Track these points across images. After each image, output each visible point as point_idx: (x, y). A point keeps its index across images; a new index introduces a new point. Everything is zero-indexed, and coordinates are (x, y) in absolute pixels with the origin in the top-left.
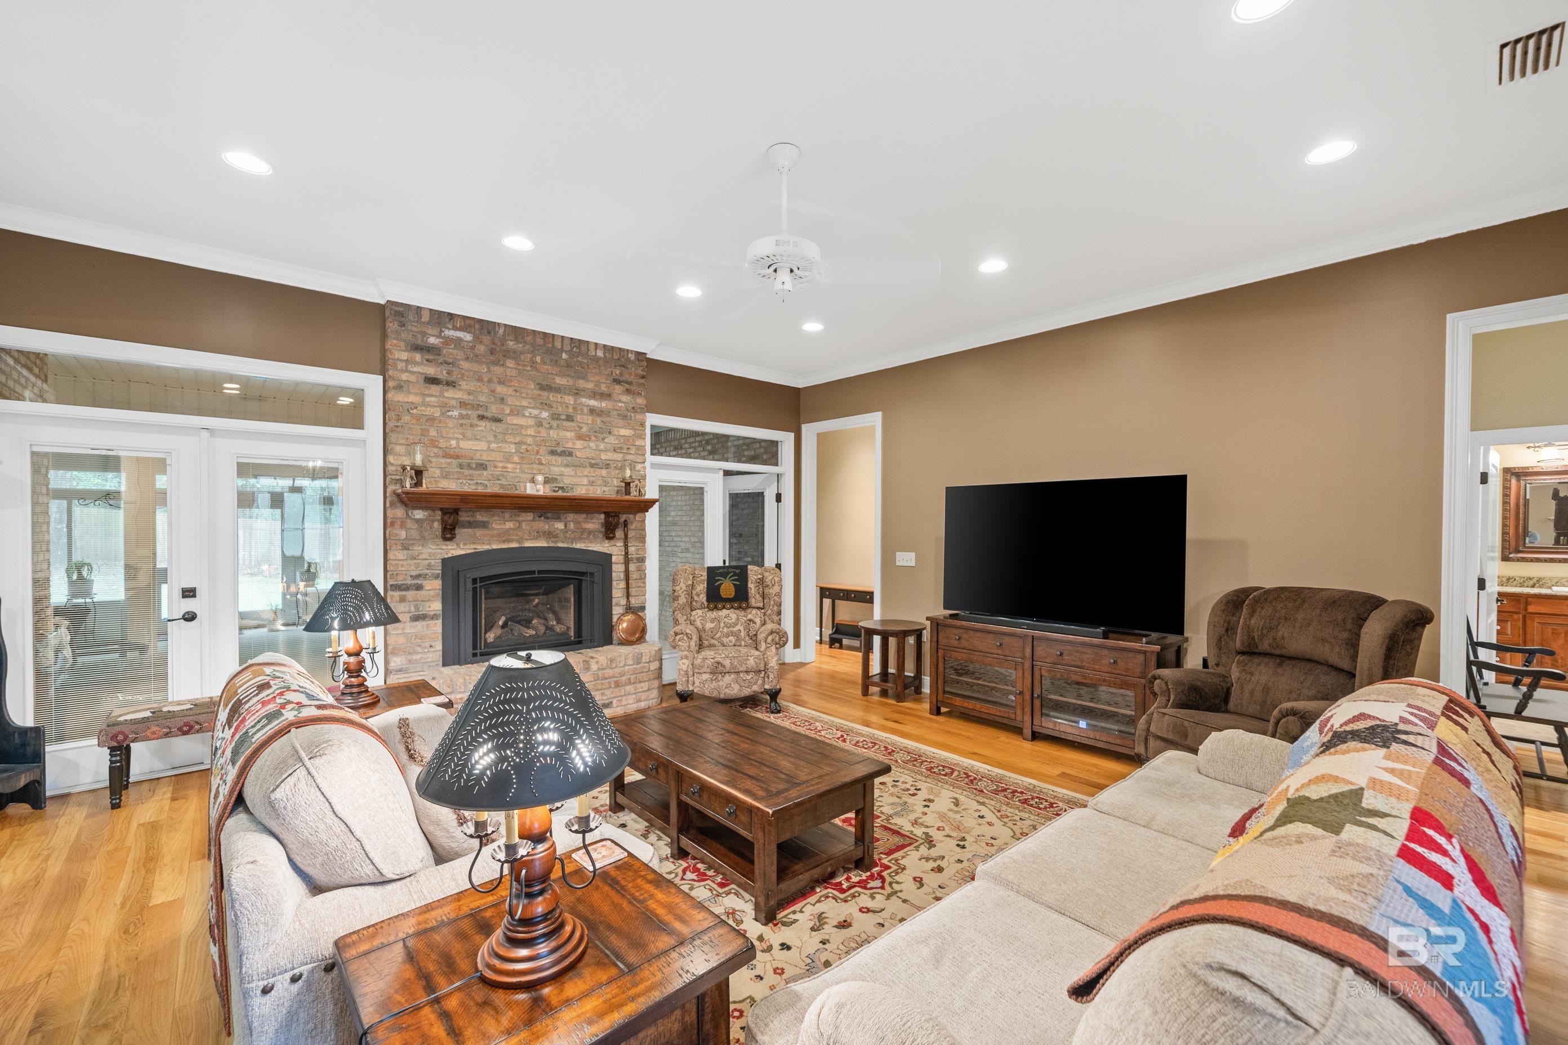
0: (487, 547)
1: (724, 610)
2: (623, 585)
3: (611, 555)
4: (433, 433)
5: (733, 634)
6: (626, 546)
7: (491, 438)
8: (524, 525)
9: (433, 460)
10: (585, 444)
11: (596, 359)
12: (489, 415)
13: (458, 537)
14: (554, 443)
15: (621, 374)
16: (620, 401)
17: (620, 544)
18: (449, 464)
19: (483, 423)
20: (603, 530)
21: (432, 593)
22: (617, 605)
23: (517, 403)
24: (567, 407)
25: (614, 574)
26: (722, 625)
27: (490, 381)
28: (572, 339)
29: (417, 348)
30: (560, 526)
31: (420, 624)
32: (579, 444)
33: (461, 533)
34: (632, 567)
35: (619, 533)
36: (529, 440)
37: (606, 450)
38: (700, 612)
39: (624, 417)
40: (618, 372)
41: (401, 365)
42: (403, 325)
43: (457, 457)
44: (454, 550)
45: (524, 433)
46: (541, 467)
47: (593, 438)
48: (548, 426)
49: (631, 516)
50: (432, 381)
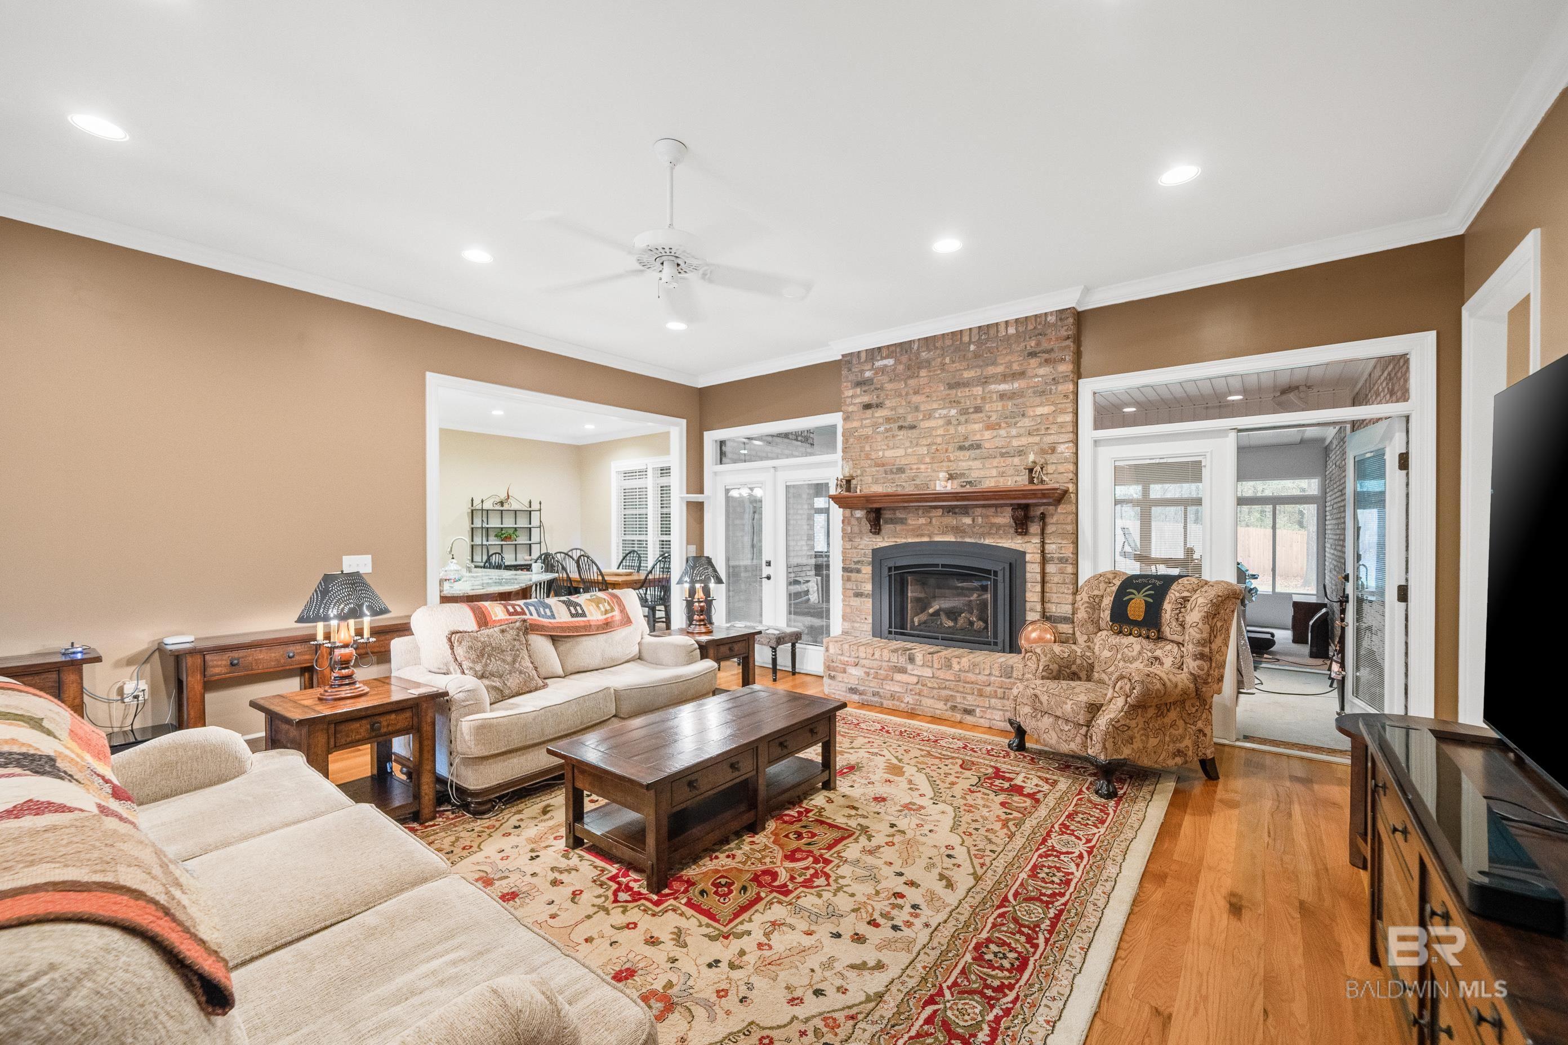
0: (904, 541)
1: (1128, 637)
2: (1038, 588)
3: (1024, 553)
4: (867, 448)
6: (1043, 543)
7: (908, 444)
8: (934, 520)
9: (867, 470)
10: (995, 433)
11: (1008, 338)
12: (906, 424)
13: (883, 532)
14: (962, 438)
15: (1038, 344)
16: (1036, 376)
17: (1036, 540)
18: (877, 471)
19: (901, 433)
20: (1014, 524)
21: (866, 576)
22: (1031, 610)
23: (929, 408)
24: (975, 399)
25: (1028, 575)
27: (907, 394)
28: (980, 327)
29: (859, 384)
30: (968, 521)
31: (858, 600)
32: (988, 434)
33: (886, 528)
34: (1051, 568)
35: (1035, 528)
36: (939, 440)
37: (1019, 436)
38: (1103, 634)
39: (1042, 393)
40: (1033, 343)
41: (848, 401)
42: (850, 370)
43: (883, 465)
44: (881, 542)
45: (934, 433)
46: (950, 464)
47: (1003, 425)
48: (956, 422)
49: (1050, 508)
50: (867, 406)
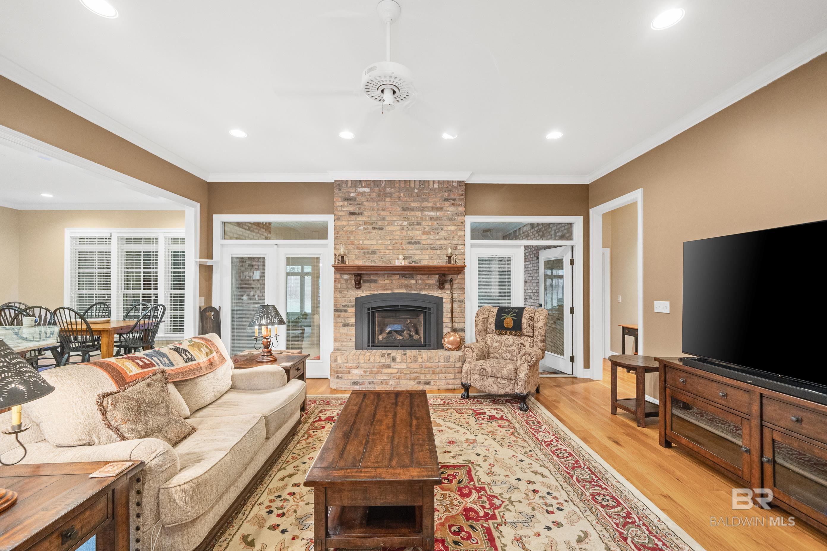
0: (376, 293)
1: (506, 336)
2: (450, 315)
3: (442, 298)
4: (352, 238)
5: (509, 351)
6: (452, 293)
7: (378, 238)
8: (394, 281)
9: (352, 251)
10: (428, 237)
11: (434, 190)
12: (377, 227)
13: (363, 287)
14: (410, 238)
15: (449, 195)
16: (448, 211)
17: (448, 292)
18: (359, 252)
19: (374, 231)
20: (438, 284)
21: (351, 314)
22: (446, 327)
23: (391, 219)
24: (417, 218)
25: (444, 309)
26: (503, 345)
27: (378, 210)
28: (420, 181)
29: (346, 199)
30: (413, 282)
31: (346, 328)
32: (424, 237)
33: (365, 285)
34: (455, 305)
35: (447, 286)
36: (397, 237)
37: (440, 239)
38: (491, 335)
39: (451, 219)
40: (446, 194)
41: (339, 208)
42: (340, 190)
43: (363, 249)
44: (361, 293)
45: (394, 234)
46: (403, 251)
47: (432, 233)
48: (407, 229)
49: (455, 276)
50: (352, 214)
